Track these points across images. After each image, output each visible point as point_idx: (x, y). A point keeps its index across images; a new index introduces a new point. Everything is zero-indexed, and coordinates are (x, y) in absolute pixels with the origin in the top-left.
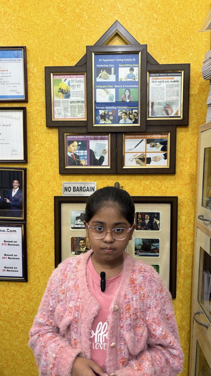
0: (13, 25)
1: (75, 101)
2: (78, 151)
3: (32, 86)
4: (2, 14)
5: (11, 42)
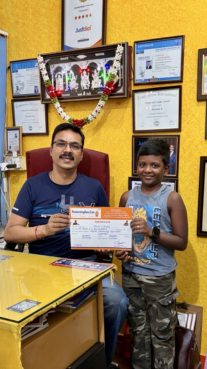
3: (187, 67)
4: (167, 9)
5: (173, 32)
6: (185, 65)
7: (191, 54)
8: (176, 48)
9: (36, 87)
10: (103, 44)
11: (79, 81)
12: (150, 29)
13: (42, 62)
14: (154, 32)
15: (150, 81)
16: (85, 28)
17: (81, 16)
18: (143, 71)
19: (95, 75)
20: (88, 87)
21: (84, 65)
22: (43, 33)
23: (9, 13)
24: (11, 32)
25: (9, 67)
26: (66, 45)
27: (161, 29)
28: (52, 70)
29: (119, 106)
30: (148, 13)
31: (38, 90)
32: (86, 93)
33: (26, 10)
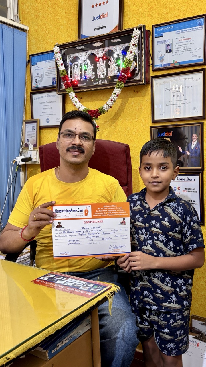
5: (195, 12)
9: (54, 78)
10: (120, 29)
11: (95, 69)
12: (169, 11)
13: (58, 52)
14: (174, 14)
15: (170, 65)
16: (102, 16)
17: (98, 4)
18: (163, 56)
19: (111, 62)
20: (105, 75)
21: (100, 53)
22: (61, 25)
23: (30, 7)
24: (31, 26)
25: (29, 61)
26: (83, 34)
27: (182, 9)
28: (68, 61)
29: (137, 95)
31: (55, 82)
32: (102, 82)
33: (46, 3)
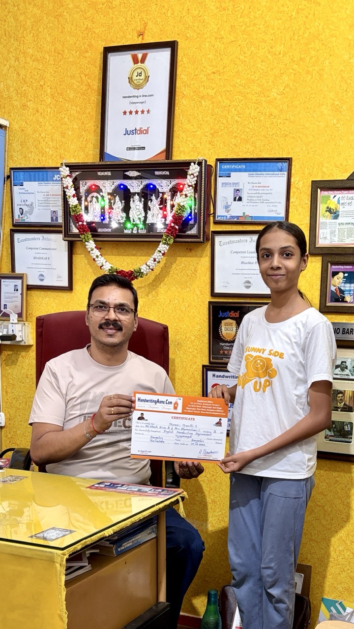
0: (278, 130)
1: (345, 222)
2: (343, 285)
3: (296, 204)
4: (267, 117)
5: (276, 151)
6: (291, 200)
7: (301, 186)
8: (279, 175)
9: (54, 212)
10: (168, 158)
12: (240, 143)
13: (68, 176)
14: (247, 148)
15: (238, 219)
16: (140, 130)
17: (134, 111)
18: (229, 204)
19: (152, 202)
20: (142, 220)
22: (68, 129)
23: (12, 89)
24: (13, 121)
25: (9, 177)
26: (108, 153)
27: (258, 144)
28: (83, 190)
29: (190, 254)
30: (239, 119)
31: (57, 218)
32: (138, 230)
33: (41, 88)
